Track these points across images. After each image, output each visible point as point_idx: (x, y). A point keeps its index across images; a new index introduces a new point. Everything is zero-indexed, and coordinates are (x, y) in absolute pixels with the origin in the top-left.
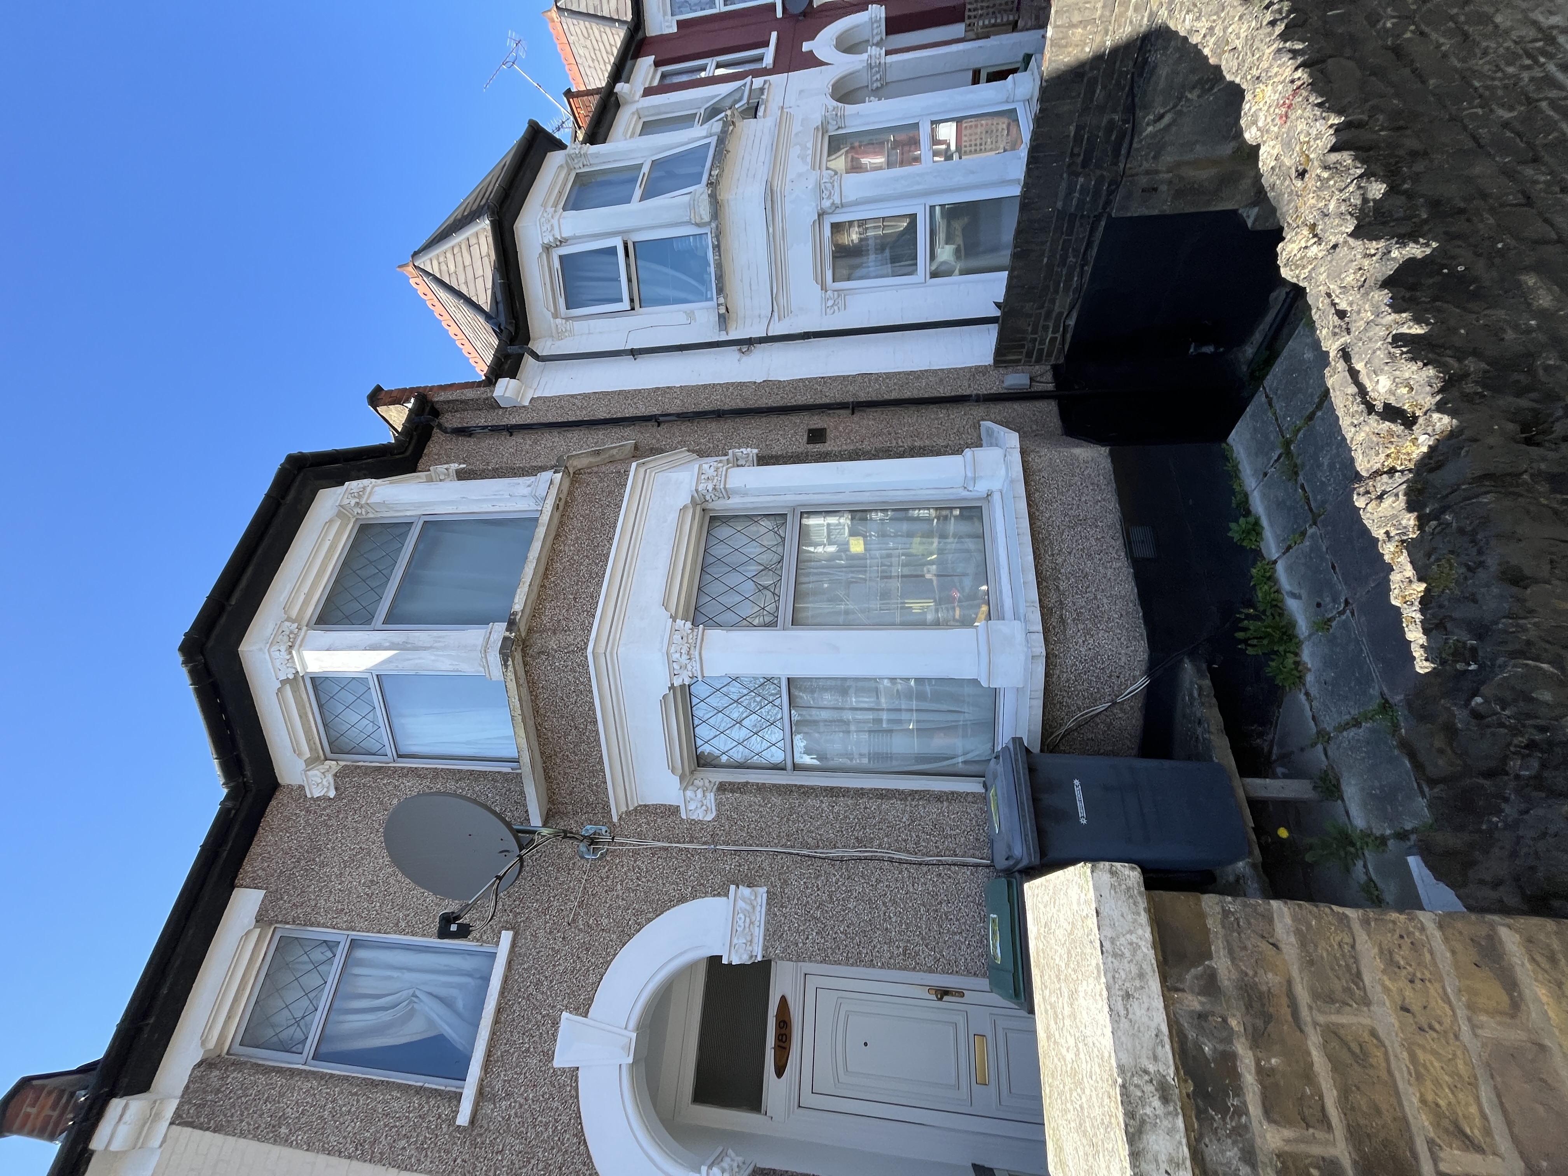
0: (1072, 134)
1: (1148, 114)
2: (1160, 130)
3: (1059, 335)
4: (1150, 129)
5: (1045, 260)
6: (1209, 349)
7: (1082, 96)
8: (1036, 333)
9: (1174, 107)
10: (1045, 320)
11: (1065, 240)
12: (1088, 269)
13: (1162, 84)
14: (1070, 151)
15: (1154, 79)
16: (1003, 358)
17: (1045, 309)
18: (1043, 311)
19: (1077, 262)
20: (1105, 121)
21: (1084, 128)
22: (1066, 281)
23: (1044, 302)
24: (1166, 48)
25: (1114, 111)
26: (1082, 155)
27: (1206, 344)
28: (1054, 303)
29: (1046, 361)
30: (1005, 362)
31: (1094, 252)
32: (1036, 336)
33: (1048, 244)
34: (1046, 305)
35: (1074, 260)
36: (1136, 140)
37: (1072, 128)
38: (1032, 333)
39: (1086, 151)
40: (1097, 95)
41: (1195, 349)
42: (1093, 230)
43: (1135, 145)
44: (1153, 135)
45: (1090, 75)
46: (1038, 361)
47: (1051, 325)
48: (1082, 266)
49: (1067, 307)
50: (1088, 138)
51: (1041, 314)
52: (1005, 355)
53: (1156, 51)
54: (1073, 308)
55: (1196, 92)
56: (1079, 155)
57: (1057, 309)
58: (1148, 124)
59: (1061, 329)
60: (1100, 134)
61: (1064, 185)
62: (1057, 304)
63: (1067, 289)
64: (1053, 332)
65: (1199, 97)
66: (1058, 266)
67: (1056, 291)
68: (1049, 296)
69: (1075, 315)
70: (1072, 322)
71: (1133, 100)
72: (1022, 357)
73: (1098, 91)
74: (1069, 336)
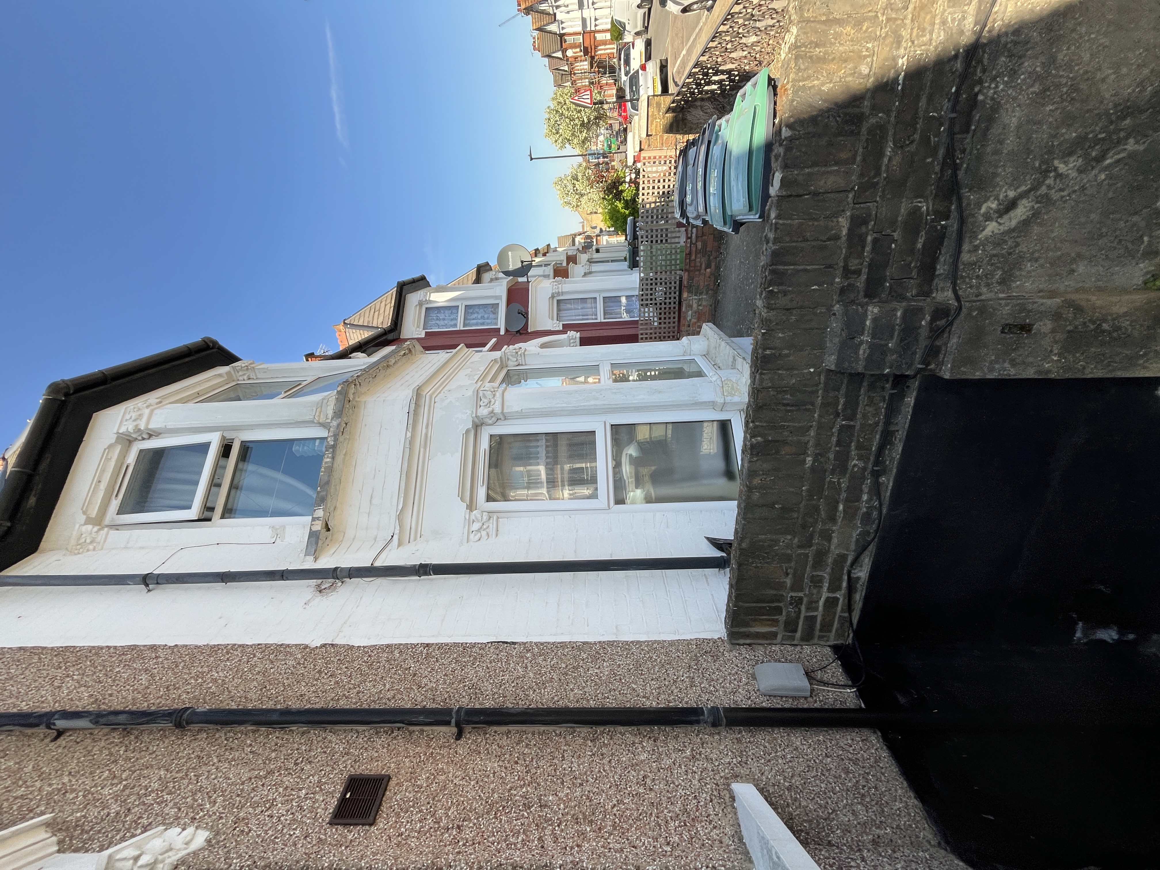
0: (844, 232)
1: (987, 199)
2: (1012, 231)
3: (841, 595)
4: (991, 228)
5: (809, 460)
6: (1109, 635)
7: (859, 158)
8: (801, 590)
9: (1034, 188)
10: (814, 567)
11: (842, 426)
12: (888, 481)
13: (1011, 143)
14: (842, 264)
15: (995, 131)
16: (743, 630)
17: (814, 548)
18: (811, 552)
19: (864, 469)
20: (904, 210)
21: (865, 222)
22: (847, 500)
23: (811, 537)
24: (1013, 73)
25: (920, 194)
26: (865, 270)
27: (1105, 625)
28: (829, 539)
29: (820, 638)
30: (747, 636)
31: (897, 450)
32: (801, 594)
33: (812, 433)
34: (816, 541)
35: (861, 464)
36: (966, 247)
37: (844, 223)
38: (792, 589)
39: (870, 266)
40: (886, 160)
41: (1085, 635)
42: (892, 411)
43: (965, 257)
44: (998, 241)
45: (873, 120)
46: (808, 638)
47: (826, 575)
48: (876, 475)
49: (853, 547)
50: (875, 241)
51: (806, 556)
52: (747, 625)
53: (994, 79)
54: (864, 548)
55: (1076, 161)
56: (858, 272)
57: (835, 549)
58: (988, 218)
59: (844, 584)
60: (896, 235)
61: (835, 325)
62: (835, 541)
63: (850, 515)
64: (830, 590)
65: (1081, 171)
66: (833, 472)
67: (832, 519)
68: (820, 526)
69: (867, 562)
70: (863, 573)
71: (955, 175)
72: (779, 629)
73: (888, 152)
74: (858, 597)
